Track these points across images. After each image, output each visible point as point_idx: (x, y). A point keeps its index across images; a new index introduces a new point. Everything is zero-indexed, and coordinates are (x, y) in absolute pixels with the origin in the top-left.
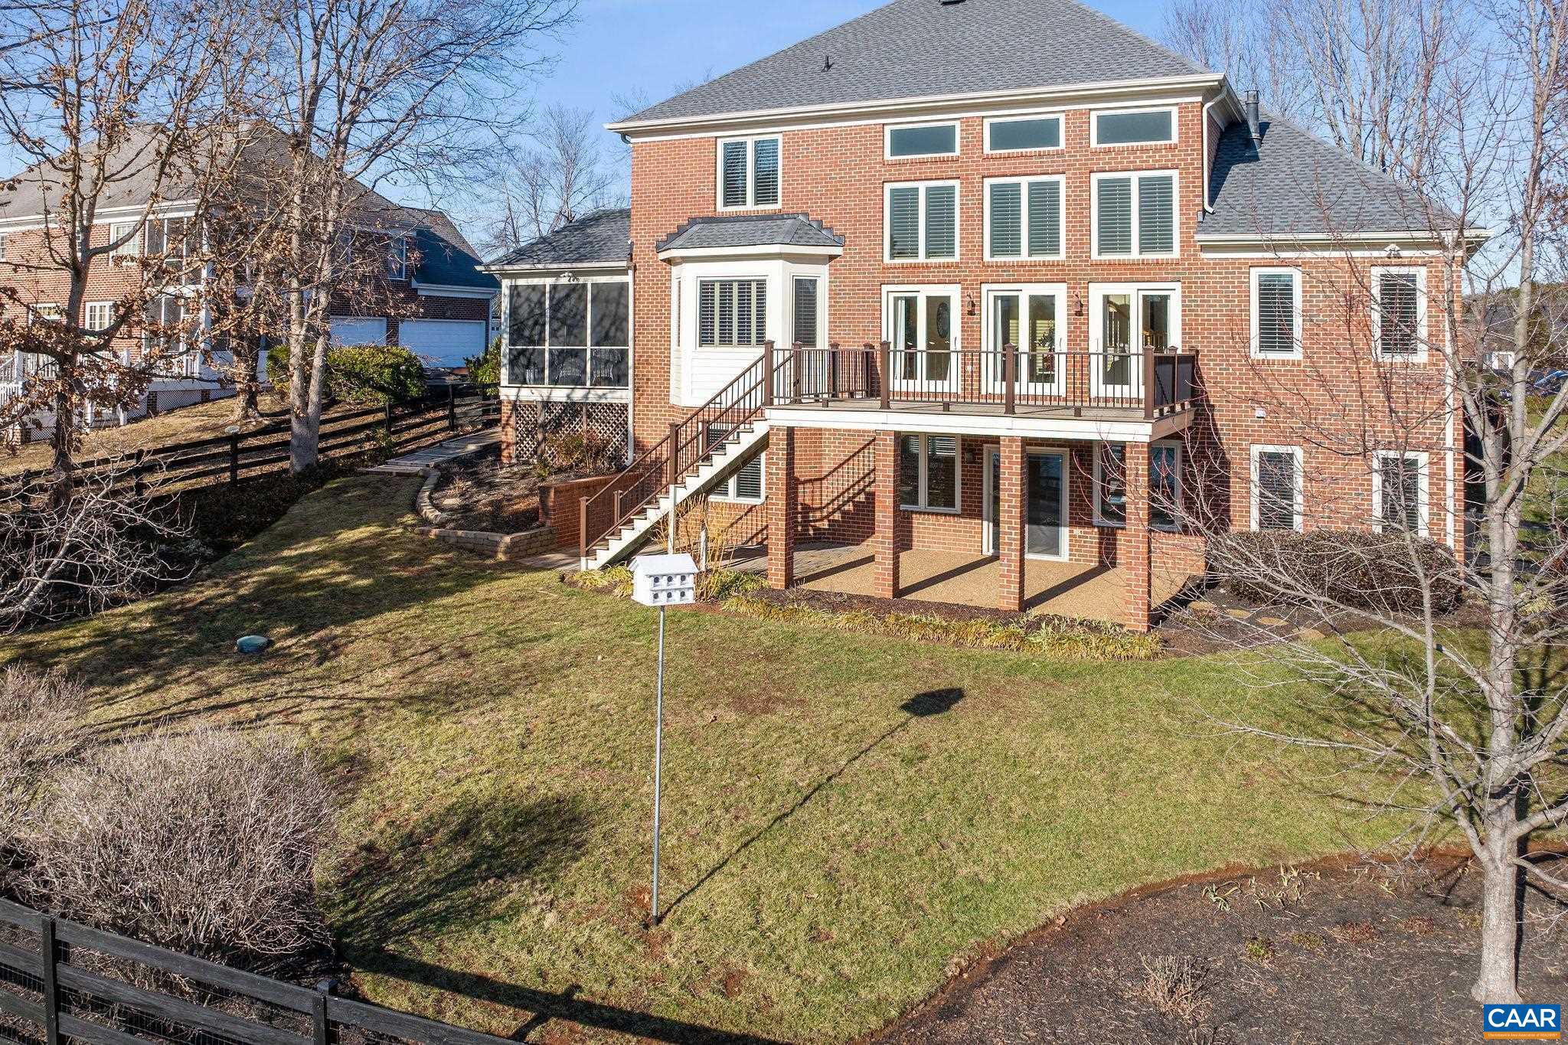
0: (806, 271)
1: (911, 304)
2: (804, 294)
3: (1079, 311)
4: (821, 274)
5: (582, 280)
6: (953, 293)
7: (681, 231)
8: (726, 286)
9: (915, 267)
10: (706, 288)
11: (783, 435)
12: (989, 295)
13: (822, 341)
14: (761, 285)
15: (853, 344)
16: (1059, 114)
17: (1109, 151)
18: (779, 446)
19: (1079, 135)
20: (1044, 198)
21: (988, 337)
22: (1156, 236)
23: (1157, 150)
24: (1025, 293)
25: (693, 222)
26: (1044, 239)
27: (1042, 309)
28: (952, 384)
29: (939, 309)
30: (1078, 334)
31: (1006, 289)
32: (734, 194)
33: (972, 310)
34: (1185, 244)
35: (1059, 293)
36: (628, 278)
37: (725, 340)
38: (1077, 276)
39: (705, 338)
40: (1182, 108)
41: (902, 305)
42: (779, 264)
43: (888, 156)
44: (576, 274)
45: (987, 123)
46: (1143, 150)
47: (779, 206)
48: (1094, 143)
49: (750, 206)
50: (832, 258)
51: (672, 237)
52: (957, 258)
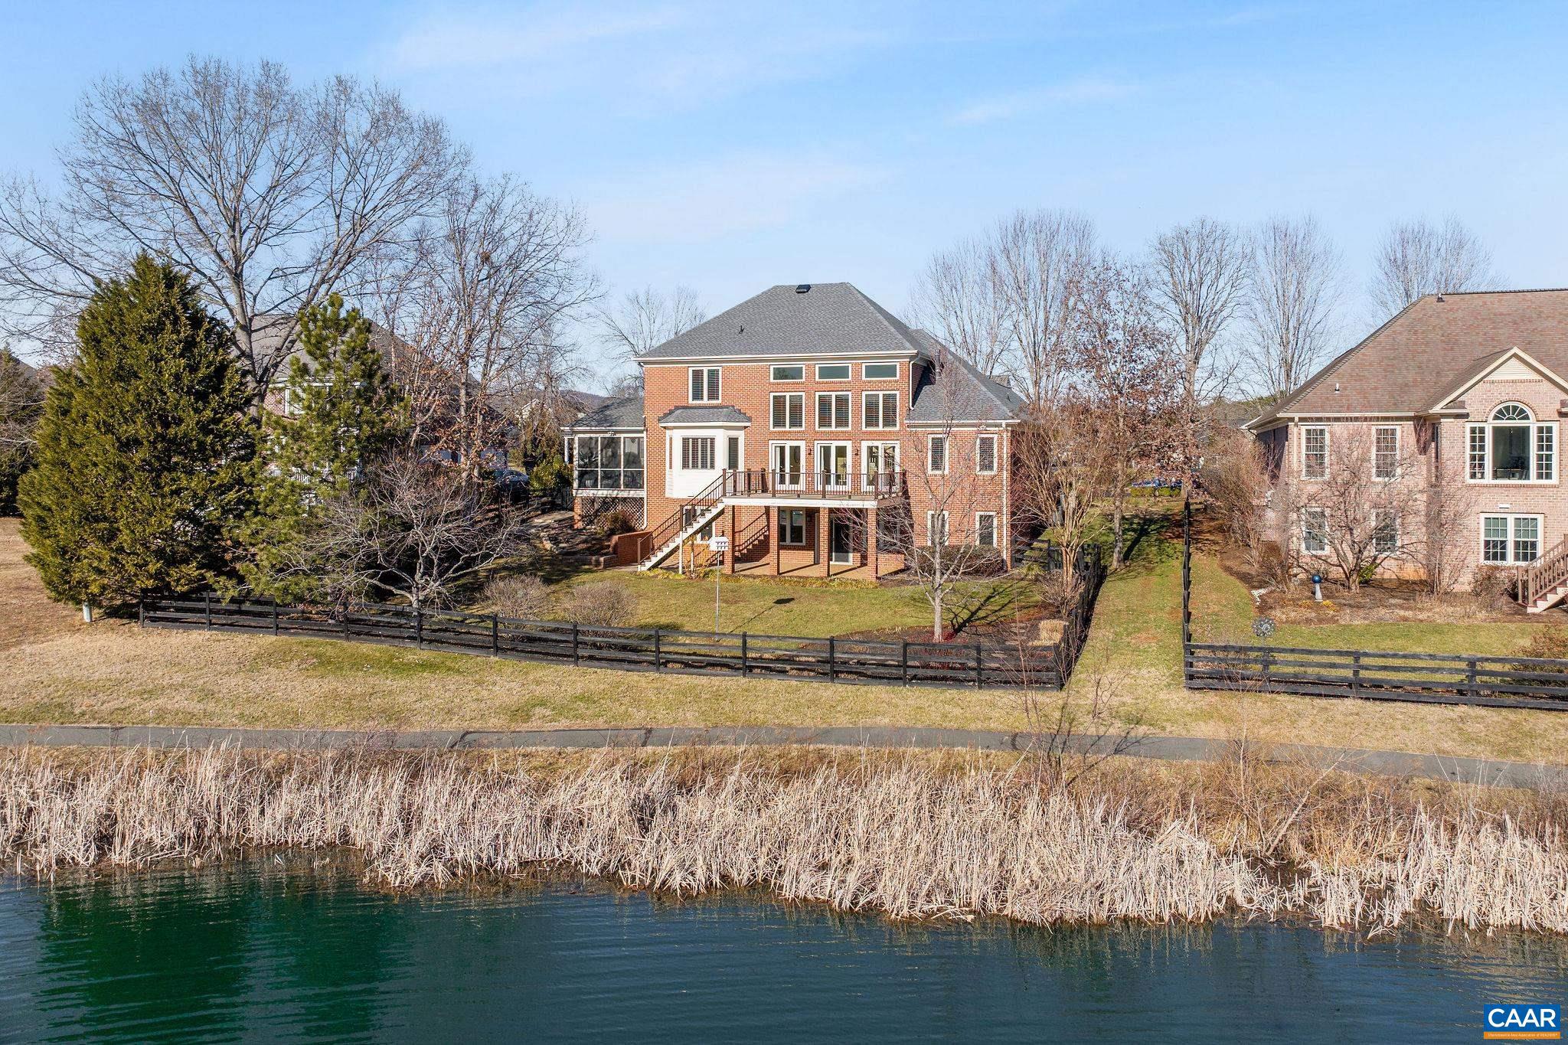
0: (733, 434)
1: (782, 449)
2: (733, 443)
3: (857, 453)
4: (741, 435)
5: (618, 435)
6: (802, 444)
7: (671, 412)
8: (695, 440)
9: (785, 432)
10: (685, 441)
11: (731, 509)
12: (817, 447)
13: (741, 467)
14: (712, 440)
15: (756, 468)
16: (849, 364)
17: (869, 382)
18: (728, 515)
19: (858, 373)
20: (842, 402)
21: (818, 467)
22: (889, 421)
23: (890, 382)
24: (834, 445)
25: (677, 408)
26: (842, 421)
27: (841, 452)
28: (802, 486)
29: (795, 451)
30: (857, 464)
31: (826, 443)
32: (698, 395)
33: (810, 453)
34: (902, 424)
35: (848, 445)
36: (644, 435)
37: (695, 466)
38: (856, 438)
39: (685, 465)
40: (901, 364)
41: (778, 449)
42: (722, 431)
43: (772, 380)
44: (616, 432)
45: (817, 366)
46: (884, 382)
47: (720, 401)
48: (864, 378)
49: (705, 401)
50: (745, 427)
51: (666, 415)
52: (803, 429)
